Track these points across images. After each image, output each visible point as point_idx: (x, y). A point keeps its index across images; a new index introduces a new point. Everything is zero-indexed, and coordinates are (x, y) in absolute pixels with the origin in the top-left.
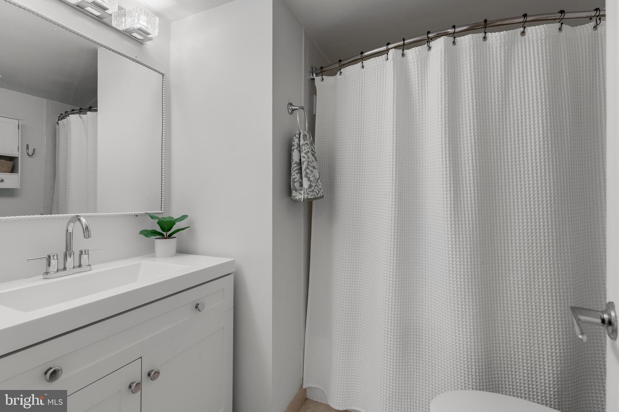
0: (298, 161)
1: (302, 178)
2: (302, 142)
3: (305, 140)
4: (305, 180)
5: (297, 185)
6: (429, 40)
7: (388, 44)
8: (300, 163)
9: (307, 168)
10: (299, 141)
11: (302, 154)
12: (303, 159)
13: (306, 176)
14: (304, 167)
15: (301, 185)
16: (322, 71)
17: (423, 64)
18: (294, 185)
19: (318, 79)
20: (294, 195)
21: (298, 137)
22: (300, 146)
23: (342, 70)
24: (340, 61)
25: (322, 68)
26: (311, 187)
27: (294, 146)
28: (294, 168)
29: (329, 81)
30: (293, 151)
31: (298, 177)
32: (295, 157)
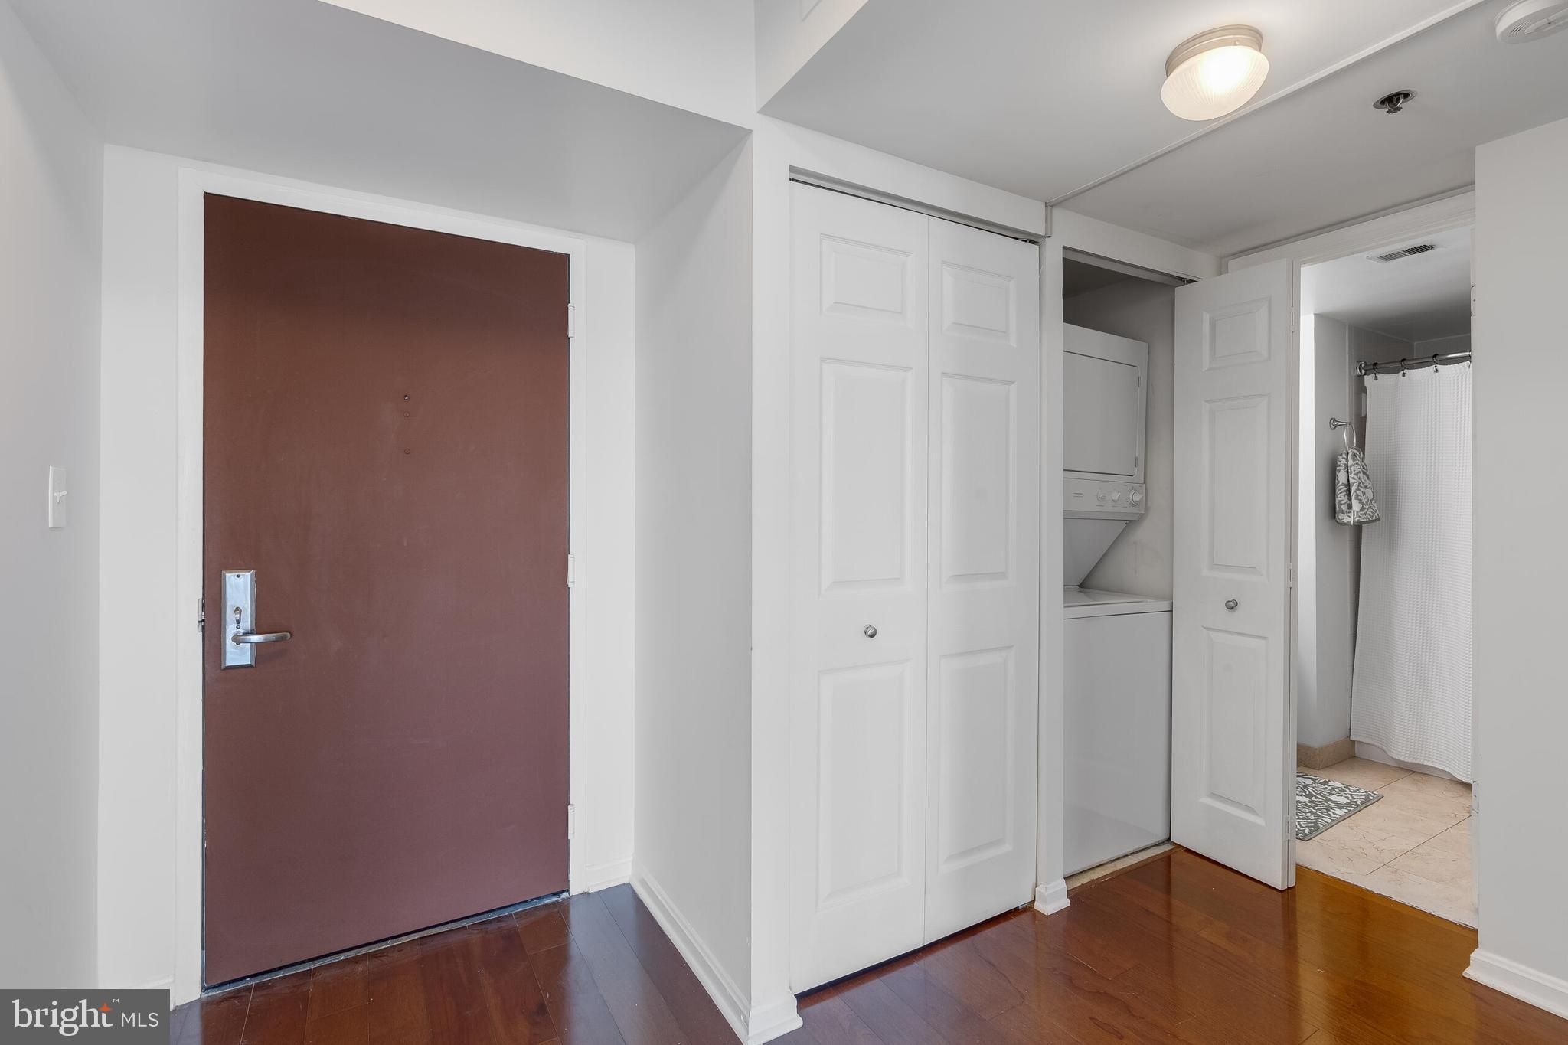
0: (1346, 482)
1: (1350, 500)
2: (1350, 461)
3: (1353, 459)
4: (1353, 500)
5: (1344, 507)
8: (1348, 485)
9: (1358, 489)
10: (1347, 461)
11: (1351, 475)
12: (1351, 481)
13: (1356, 498)
14: (1353, 489)
15: (1350, 507)
16: (1374, 368)
18: (1340, 507)
19: (1369, 380)
20: (1340, 517)
21: (1344, 456)
22: (1347, 466)
23: (1406, 371)
24: (1403, 360)
25: (1375, 364)
26: (1362, 509)
27: (1339, 466)
28: (1340, 489)
29: (1385, 379)
30: (1339, 471)
31: (1345, 499)
32: (1342, 477)
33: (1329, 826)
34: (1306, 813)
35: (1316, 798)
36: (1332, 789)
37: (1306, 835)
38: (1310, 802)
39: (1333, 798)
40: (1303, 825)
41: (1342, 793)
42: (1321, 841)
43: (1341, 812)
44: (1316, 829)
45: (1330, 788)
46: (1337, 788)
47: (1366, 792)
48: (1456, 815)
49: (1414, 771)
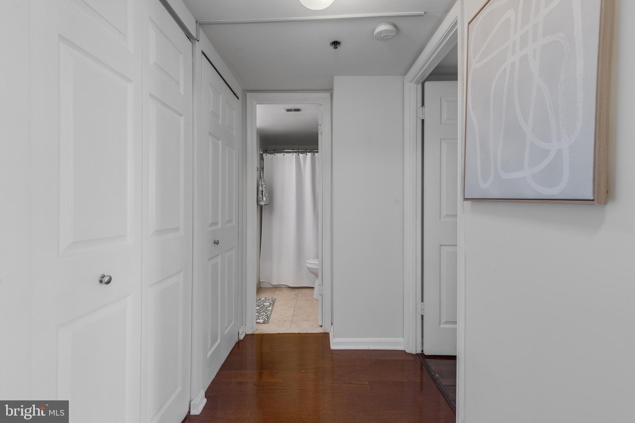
0: (261, 190)
1: (263, 196)
2: (263, 183)
3: (264, 182)
4: (264, 197)
5: (261, 199)
6: (306, 152)
7: (293, 150)
8: (262, 191)
9: (265, 193)
10: (262, 183)
11: (263, 188)
12: (263, 190)
13: (265, 196)
14: (264, 193)
15: (262, 199)
17: (305, 159)
18: (260, 199)
19: (264, 155)
20: (260, 203)
21: (261, 181)
22: (262, 184)
23: (275, 154)
24: (275, 150)
25: (266, 150)
26: (266, 200)
27: (259, 184)
28: (260, 192)
29: (269, 156)
30: (259, 186)
31: (261, 196)
32: (260, 188)
33: (270, 314)
34: (262, 313)
35: (261, 306)
36: (263, 301)
37: (267, 321)
38: (260, 308)
39: (265, 304)
40: (264, 318)
41: (266, 301)
42: (272, 321)
43: (270, 308)
44: (268, 317)
45: (262, 301)
46: (264, 300)
47: (272, 299)
48: (295, 298)
49: (277, 288)
